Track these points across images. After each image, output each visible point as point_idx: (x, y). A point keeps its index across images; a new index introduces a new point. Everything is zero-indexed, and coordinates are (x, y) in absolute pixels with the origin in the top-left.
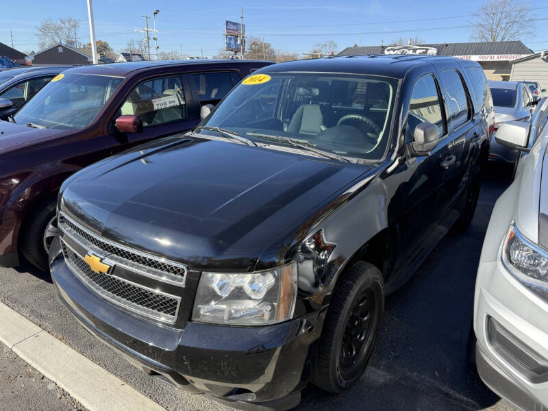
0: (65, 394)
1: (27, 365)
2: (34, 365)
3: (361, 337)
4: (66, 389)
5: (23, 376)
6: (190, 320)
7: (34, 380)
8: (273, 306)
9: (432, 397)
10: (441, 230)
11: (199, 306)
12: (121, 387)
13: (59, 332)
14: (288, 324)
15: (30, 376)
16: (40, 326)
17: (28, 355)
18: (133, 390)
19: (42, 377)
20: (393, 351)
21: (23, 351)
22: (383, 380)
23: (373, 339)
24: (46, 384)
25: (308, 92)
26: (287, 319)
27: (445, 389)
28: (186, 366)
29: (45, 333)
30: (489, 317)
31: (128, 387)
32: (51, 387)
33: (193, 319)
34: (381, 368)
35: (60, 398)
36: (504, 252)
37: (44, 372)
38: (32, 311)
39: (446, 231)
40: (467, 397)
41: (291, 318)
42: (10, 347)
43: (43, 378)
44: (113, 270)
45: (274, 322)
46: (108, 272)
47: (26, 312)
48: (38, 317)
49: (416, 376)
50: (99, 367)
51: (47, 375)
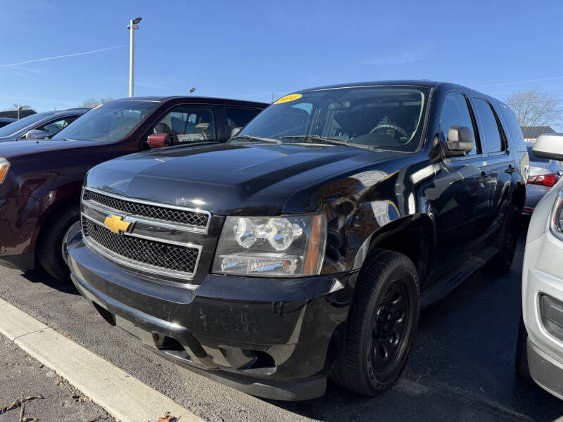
0: (63, 381)
1: (27, 355)
2: (35, 355)
3: (394, 341)
4: (66, 377)
5: (22, 364)
6: (210, 272)
7: (32, 368)
8: (299, 259)
9: (479, 410)
10: (479, 261)
11: (221, 256)
12: (125, 378)
13: (65, 330)
14: (315, 278)
15: (29, 364)
16: (46, 324)
17: (29, 346)
18: (138, 381)
19: (41, 365)
20: (429, 367)
21: (26, 344)
22: (420, 392)
23: (407, 347)
24: (44, 372)
25: (339, 106)
26: (315, 274)
27: (493, 403)
28: (202, 320)
29: (50, 330)
30: (541, 295)
31: (132, 379)
32: (49, 375)
33: (214, 271)
34: (417, 381)
35: (58, 385)
36: (553, 223)
37: (43, 361)
38: (40, 312)
39: (484, 262)
40: (520, 413)
41: (319, 273)
42: (12, 339)
43: (42, 367)
44: (133, 227)
45: (300, 275)
46: (128, 231)
47: (34, 312)
48: (46, 318)
49: (458, 390)
50: (103, 360)
51: (47, 364)
